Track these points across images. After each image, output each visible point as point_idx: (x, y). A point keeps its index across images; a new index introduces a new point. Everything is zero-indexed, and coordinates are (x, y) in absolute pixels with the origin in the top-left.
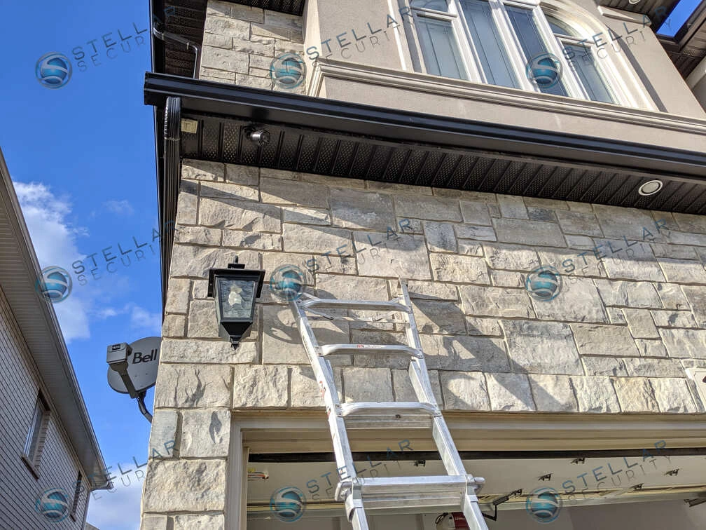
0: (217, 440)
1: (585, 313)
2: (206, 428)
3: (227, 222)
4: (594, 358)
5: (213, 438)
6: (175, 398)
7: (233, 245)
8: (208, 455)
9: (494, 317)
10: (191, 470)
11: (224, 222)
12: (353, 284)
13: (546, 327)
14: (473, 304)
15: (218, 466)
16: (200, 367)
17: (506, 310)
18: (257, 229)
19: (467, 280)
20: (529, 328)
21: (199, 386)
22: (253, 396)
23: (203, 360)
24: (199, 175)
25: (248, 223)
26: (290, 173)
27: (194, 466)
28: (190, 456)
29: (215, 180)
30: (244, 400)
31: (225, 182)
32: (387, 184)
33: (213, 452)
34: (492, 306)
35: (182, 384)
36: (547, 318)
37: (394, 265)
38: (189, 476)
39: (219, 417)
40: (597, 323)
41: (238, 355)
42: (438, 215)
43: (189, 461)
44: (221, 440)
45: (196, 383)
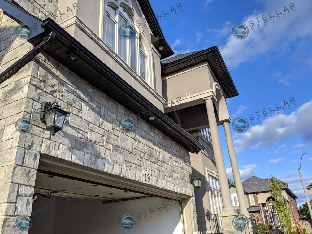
0: (35, 163)
1: (129, 148)
2: (33, 158)
3: (47, 81)
4: (127, 162)
5: (34, 162)
6: (25, 145)
7: (48, 92)
8: (32, 167)
9: (110, 143)
10: (26, 171)
11: (46, 80)
12: (80, 120)
13: (120, 150)
14: (107, 138)
15: (34, 172)
16: (33, 135)
17: (114, 142)
18: (56, 88)
19: (107, 130)
20: (117, 149)
21: (32, 142)
22: (48, 151)
23: (34, 133)
24: (40, 57)
25: (53, 84)
27: (27, 170)
28: (27, 166)
29: (45, 61)
30: (45, 151)
31: (48, 63)
32: (94, 87)
33: (34, 166)
34: (111, 140)
35: (27, 140)
36: (121, 147)
37: (91, 118)
38: (26, 173)
39: (37, 155)
40: (130, 152)
41: (45, 135)
42: (105, 105)
43: (26, 168)
44: (36, 163)
45: (31, 141)
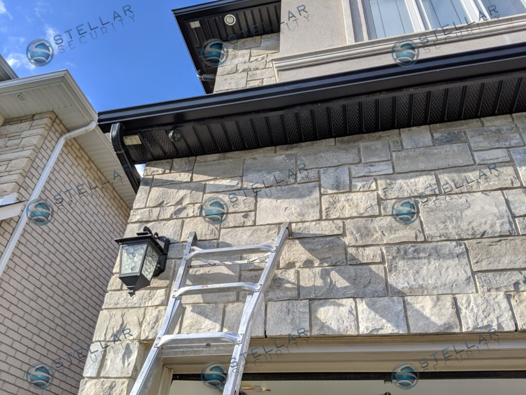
0: (126, 364)
1: (486, 227)
2: (121, 355)
3: (165, 203)
5: (124, 363)
6: (105, 334)
7: (166, 218)
8: (118, 376)
9: (378, 245)
10: (105, 386)
11: (163, 202)
12: (248, 233)
13: (435, 248)
14: (357, 236)
15: (123, 384)
16: (125, 310)
17: (392, 236)
18: (185, 202)
19: (355, 214)
20: (415, 251)
21: (122, 325)
22: (154, 331)
23: (130, 305)
24: (154, 172)
25: (179, 199)
26: (217, 155)
27: (108, 383)
28: (107, 376)
29: (164, 173)
30: (147, 334)
31: (170, 172)
33: (122, 373)
34: (378, 235)
35: (112, 324)
36: (439, 239)
37: (288, 212)
38: (104, 391)
39: (131, 347)
40: (500, 236)
41: (153, 300)
42: (336, 161)
43: (106, 380)
44: (129, 364)
45: (120, 323)
